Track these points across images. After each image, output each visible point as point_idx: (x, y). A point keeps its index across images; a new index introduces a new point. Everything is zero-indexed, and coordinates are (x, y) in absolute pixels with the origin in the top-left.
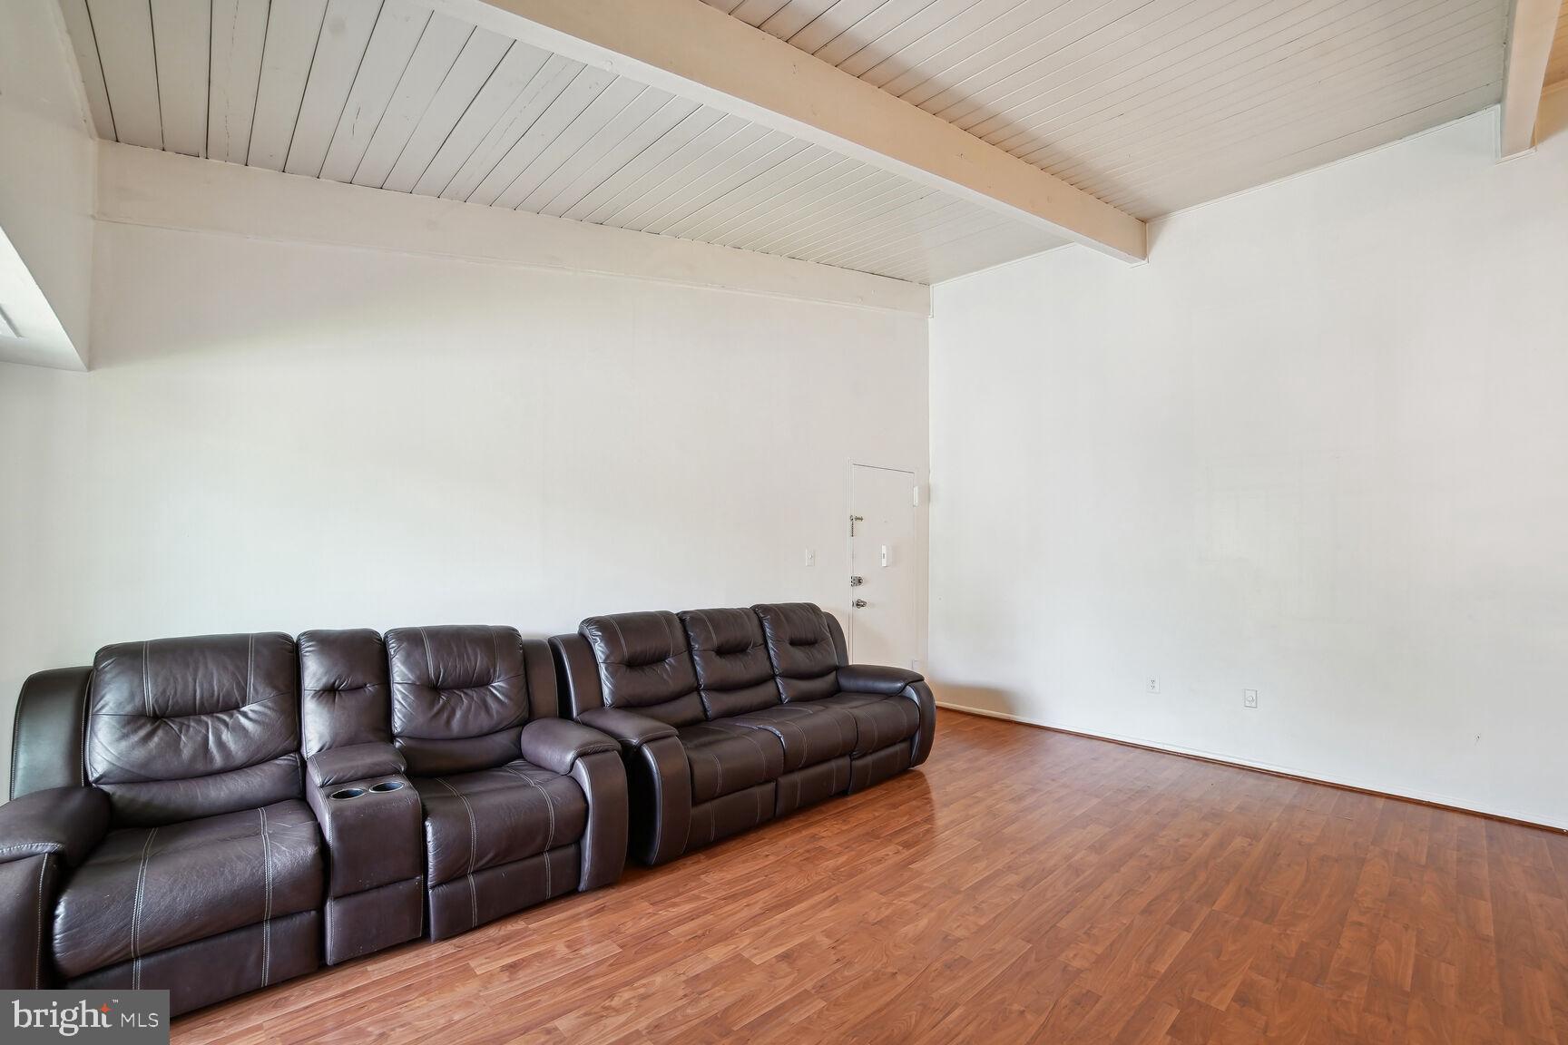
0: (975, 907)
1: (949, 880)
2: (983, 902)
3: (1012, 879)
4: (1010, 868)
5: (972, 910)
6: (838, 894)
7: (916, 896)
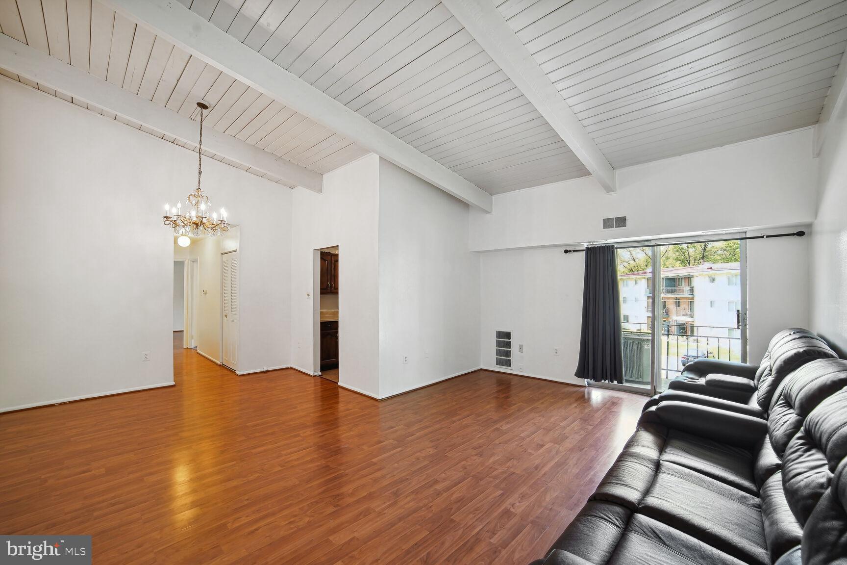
0: (466, 468)
1: (478, 483)
2: (461, 471)
3: (439, 487)
4: (438, 494)
5: (468, 467)
6: (536, 472)
7: (495, 473)
